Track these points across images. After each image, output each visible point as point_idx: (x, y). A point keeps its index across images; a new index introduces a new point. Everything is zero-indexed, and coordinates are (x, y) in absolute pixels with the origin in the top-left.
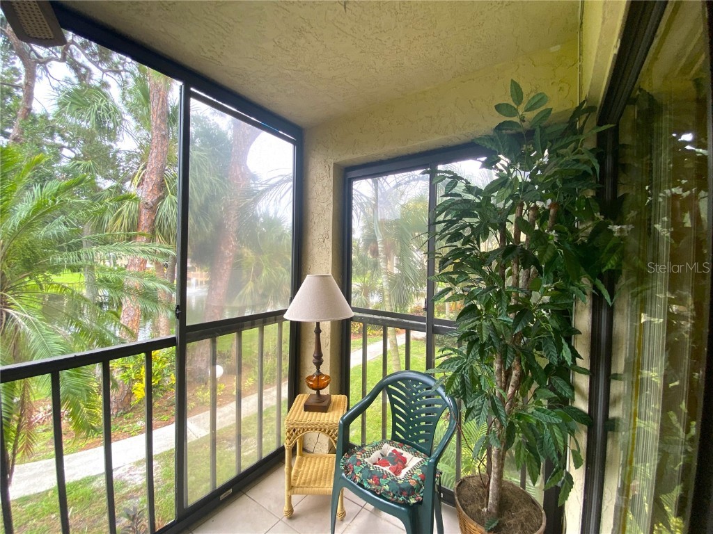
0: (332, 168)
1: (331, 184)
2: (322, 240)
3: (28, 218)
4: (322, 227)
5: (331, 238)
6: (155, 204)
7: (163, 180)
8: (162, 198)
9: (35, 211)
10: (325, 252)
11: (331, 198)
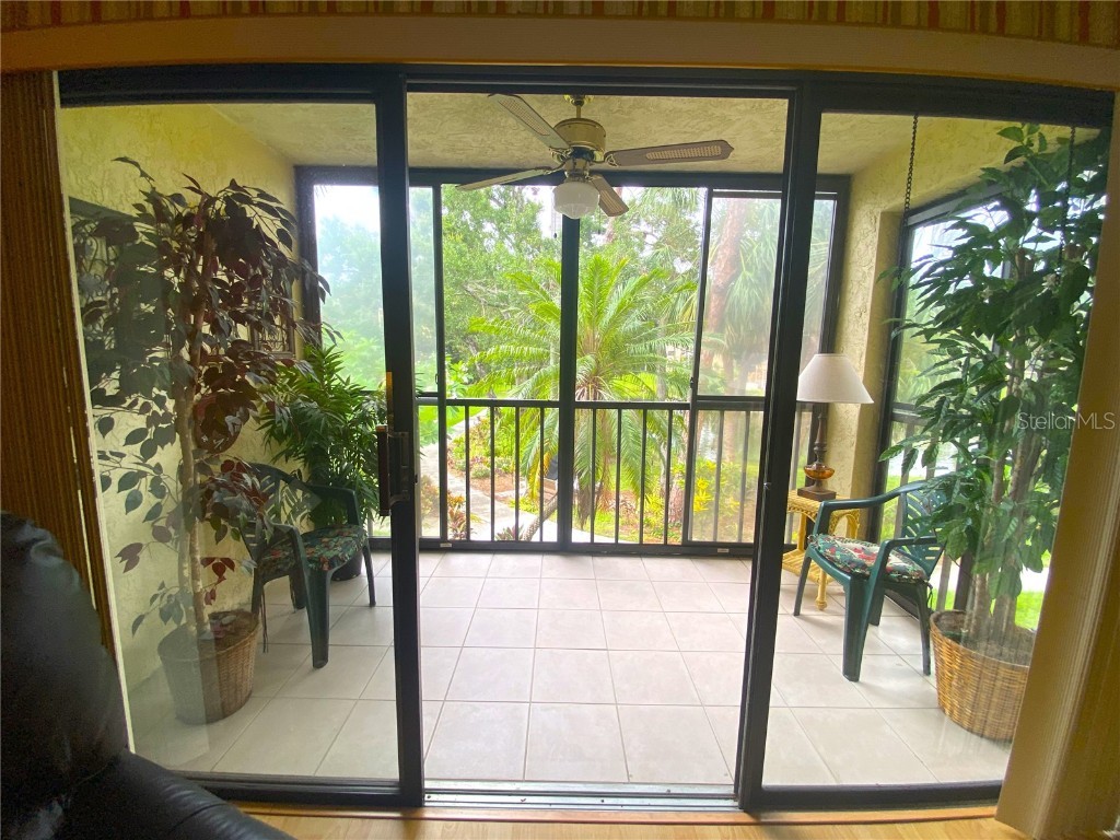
0: (879, 218)
1: (876, 240)
2: (858, 315)
3: (614, 316)
4: (861, 298)
5: (868, 312)
6: (726, 285)
7: (738, 254)
8: (734, 278)
9: (619, 308)
10: (861, 330)
11: (874, 260)
